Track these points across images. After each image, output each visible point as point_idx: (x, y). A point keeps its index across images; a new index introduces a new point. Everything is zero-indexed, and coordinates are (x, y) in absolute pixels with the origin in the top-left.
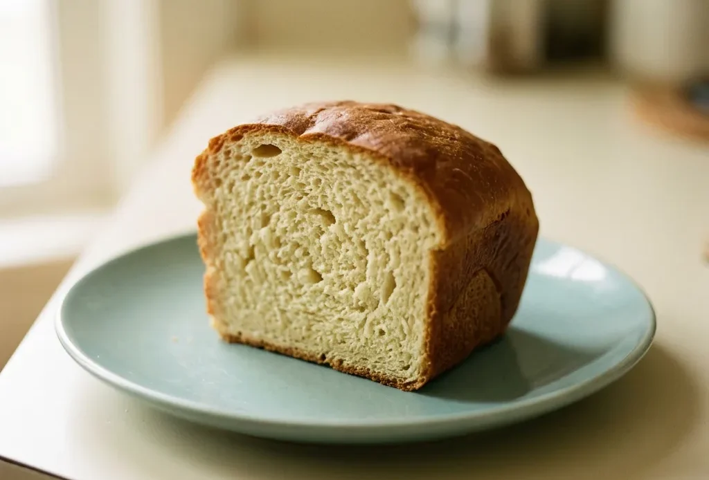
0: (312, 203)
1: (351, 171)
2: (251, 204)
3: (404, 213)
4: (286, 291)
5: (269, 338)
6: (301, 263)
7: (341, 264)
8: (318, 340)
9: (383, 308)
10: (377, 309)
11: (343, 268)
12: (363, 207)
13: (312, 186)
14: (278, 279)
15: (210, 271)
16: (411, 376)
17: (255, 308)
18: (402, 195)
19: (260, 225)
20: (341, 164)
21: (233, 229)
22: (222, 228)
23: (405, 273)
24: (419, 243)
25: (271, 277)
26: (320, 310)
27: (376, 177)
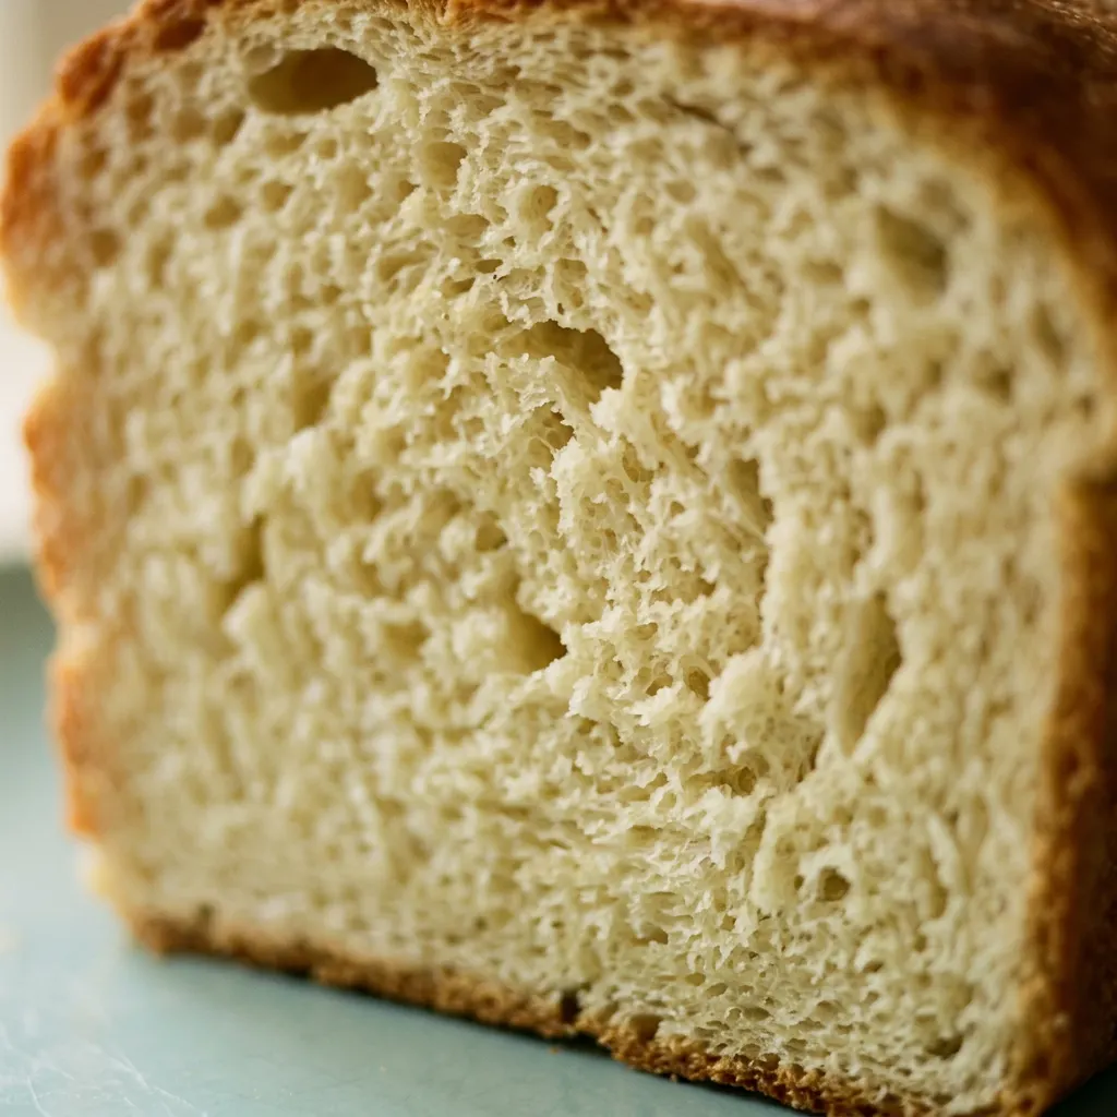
0: (515, 302)
1: (695, 134)
2: (250, 330)
3: (947, 310)
4: (405, 714)
5: (330, 929)
6: (471, 583)
7: (645, 576)
8: (545, 929)
9: (838, 768)
10: (811, 777)
11: (657, 595)
12: (753, 301)
13: (513, 223)
14: (371, 660)
15: (76, 644)
16: (971, 1083)
17: (268, 799)
18: (938, 224)
19: (291, 424)
20: (647, 105)
21: (172, 448)
22: (119, 449)
23: (950, 599)
24: (1015, 448)
25: (336, 652)
26: (552, 791)
27: (811, 152)
